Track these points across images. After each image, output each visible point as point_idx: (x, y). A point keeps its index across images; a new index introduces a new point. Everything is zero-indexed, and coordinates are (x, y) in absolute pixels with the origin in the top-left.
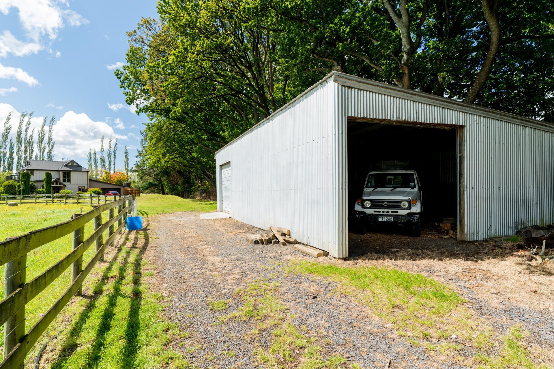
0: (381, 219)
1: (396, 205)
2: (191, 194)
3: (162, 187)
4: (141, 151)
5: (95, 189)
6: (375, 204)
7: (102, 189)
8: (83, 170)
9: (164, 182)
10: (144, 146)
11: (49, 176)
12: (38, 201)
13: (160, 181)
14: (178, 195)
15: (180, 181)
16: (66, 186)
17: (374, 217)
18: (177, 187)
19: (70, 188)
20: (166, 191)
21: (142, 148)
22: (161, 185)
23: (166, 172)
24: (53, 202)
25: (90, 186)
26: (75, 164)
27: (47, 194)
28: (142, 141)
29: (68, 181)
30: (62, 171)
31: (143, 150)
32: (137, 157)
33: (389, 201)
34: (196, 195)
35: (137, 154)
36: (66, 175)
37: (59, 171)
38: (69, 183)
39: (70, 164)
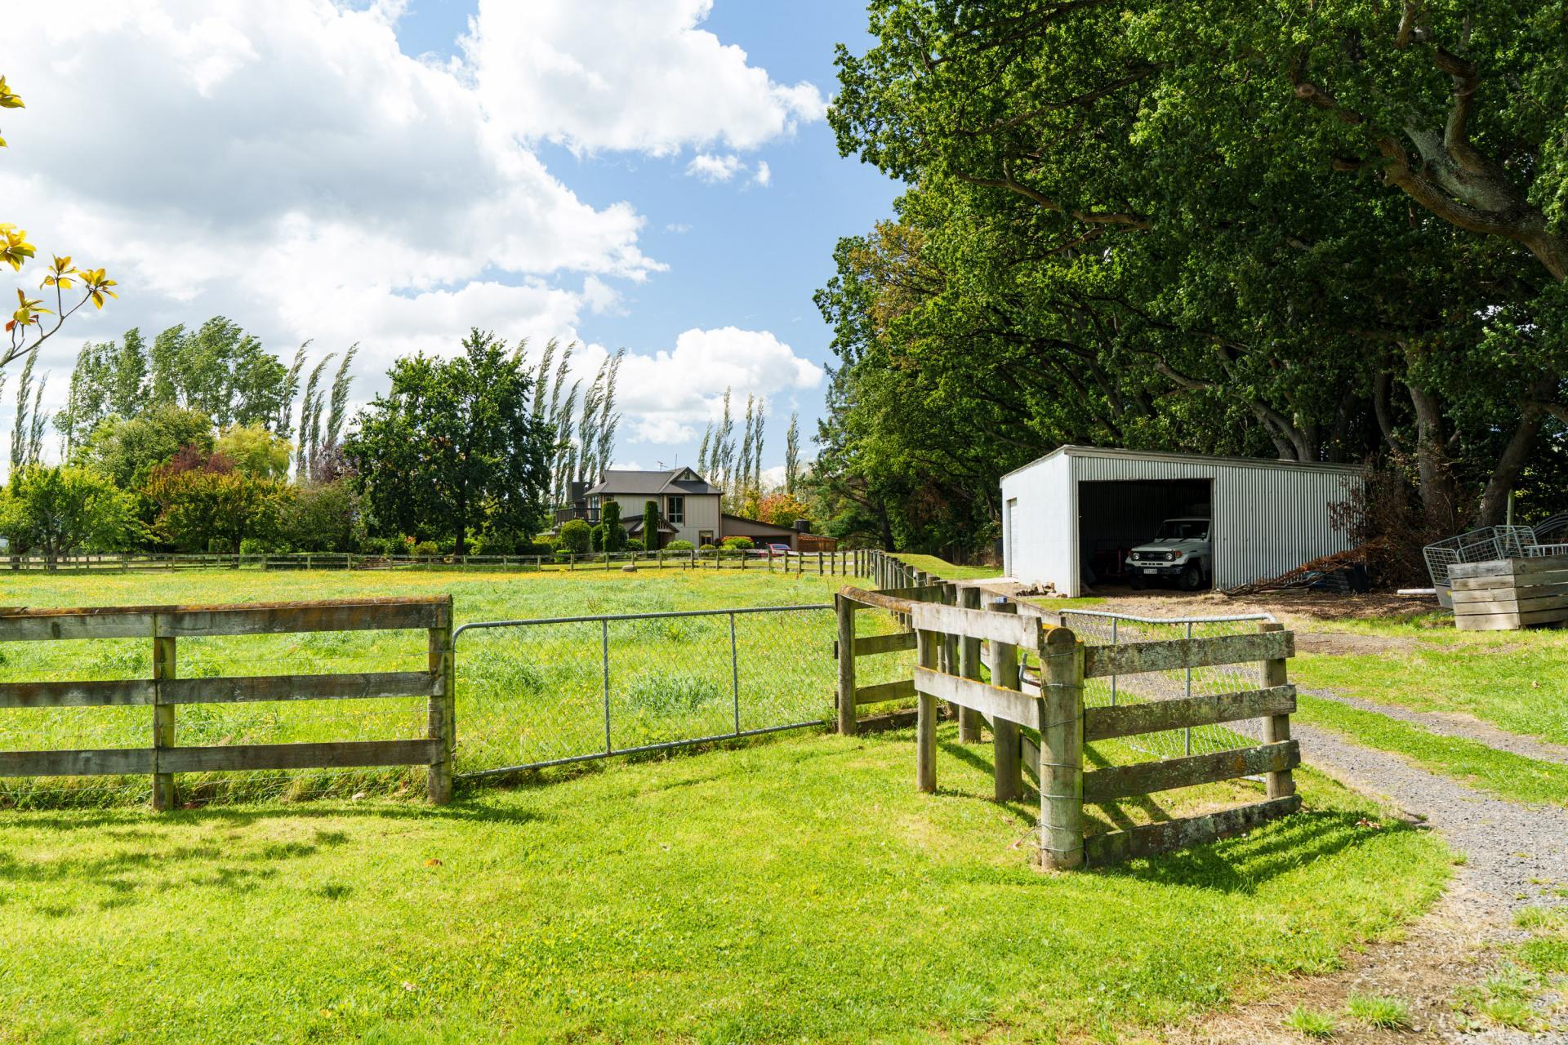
0: (1146, 572)
1: (1160, 556)
2: (972, 552)
3: (888, 531)
4: (825, 421)
5: (740, 539)
6: (1144, 556)
7: (754, 538)
8: (710, 491)
9: (893, 516)
10: (837, 405)
11: (652, 507)
12: (665, 563)
13: (881, 510)
14: (936, 554)
15: (943, 512)
16: (677, 531)
17: (1141, 569)
18: (932, 531)
19: (686, 535)
20: (898, 545)
21: (831, 414)
22: (882, 525)
23: (898, 487)
24: (694, 567)
25: (724, 532)
26: (692, 478)
27: (649, 549)
28: (831, 394)
29: (680, 519)
30: (668, 495)
31: (834, 421)
32: (816, 440)
33: (1155, 553)
34: (988, 554)
35: (817, 432)
36: (676, 503)
37: (661, 495)
38: (681, 525)
39: (683, 479)
